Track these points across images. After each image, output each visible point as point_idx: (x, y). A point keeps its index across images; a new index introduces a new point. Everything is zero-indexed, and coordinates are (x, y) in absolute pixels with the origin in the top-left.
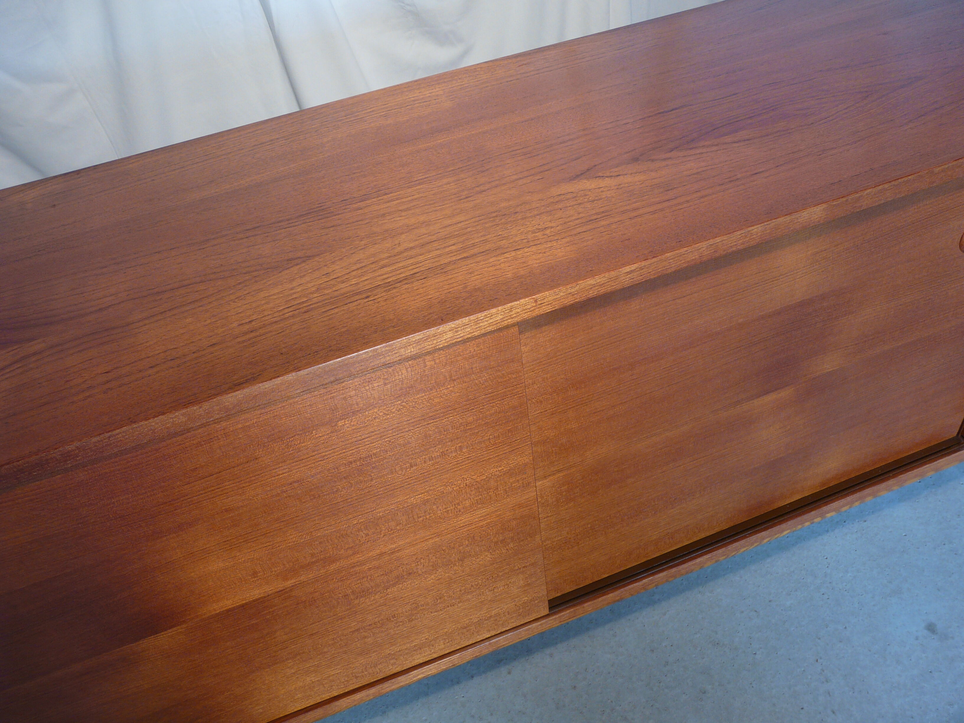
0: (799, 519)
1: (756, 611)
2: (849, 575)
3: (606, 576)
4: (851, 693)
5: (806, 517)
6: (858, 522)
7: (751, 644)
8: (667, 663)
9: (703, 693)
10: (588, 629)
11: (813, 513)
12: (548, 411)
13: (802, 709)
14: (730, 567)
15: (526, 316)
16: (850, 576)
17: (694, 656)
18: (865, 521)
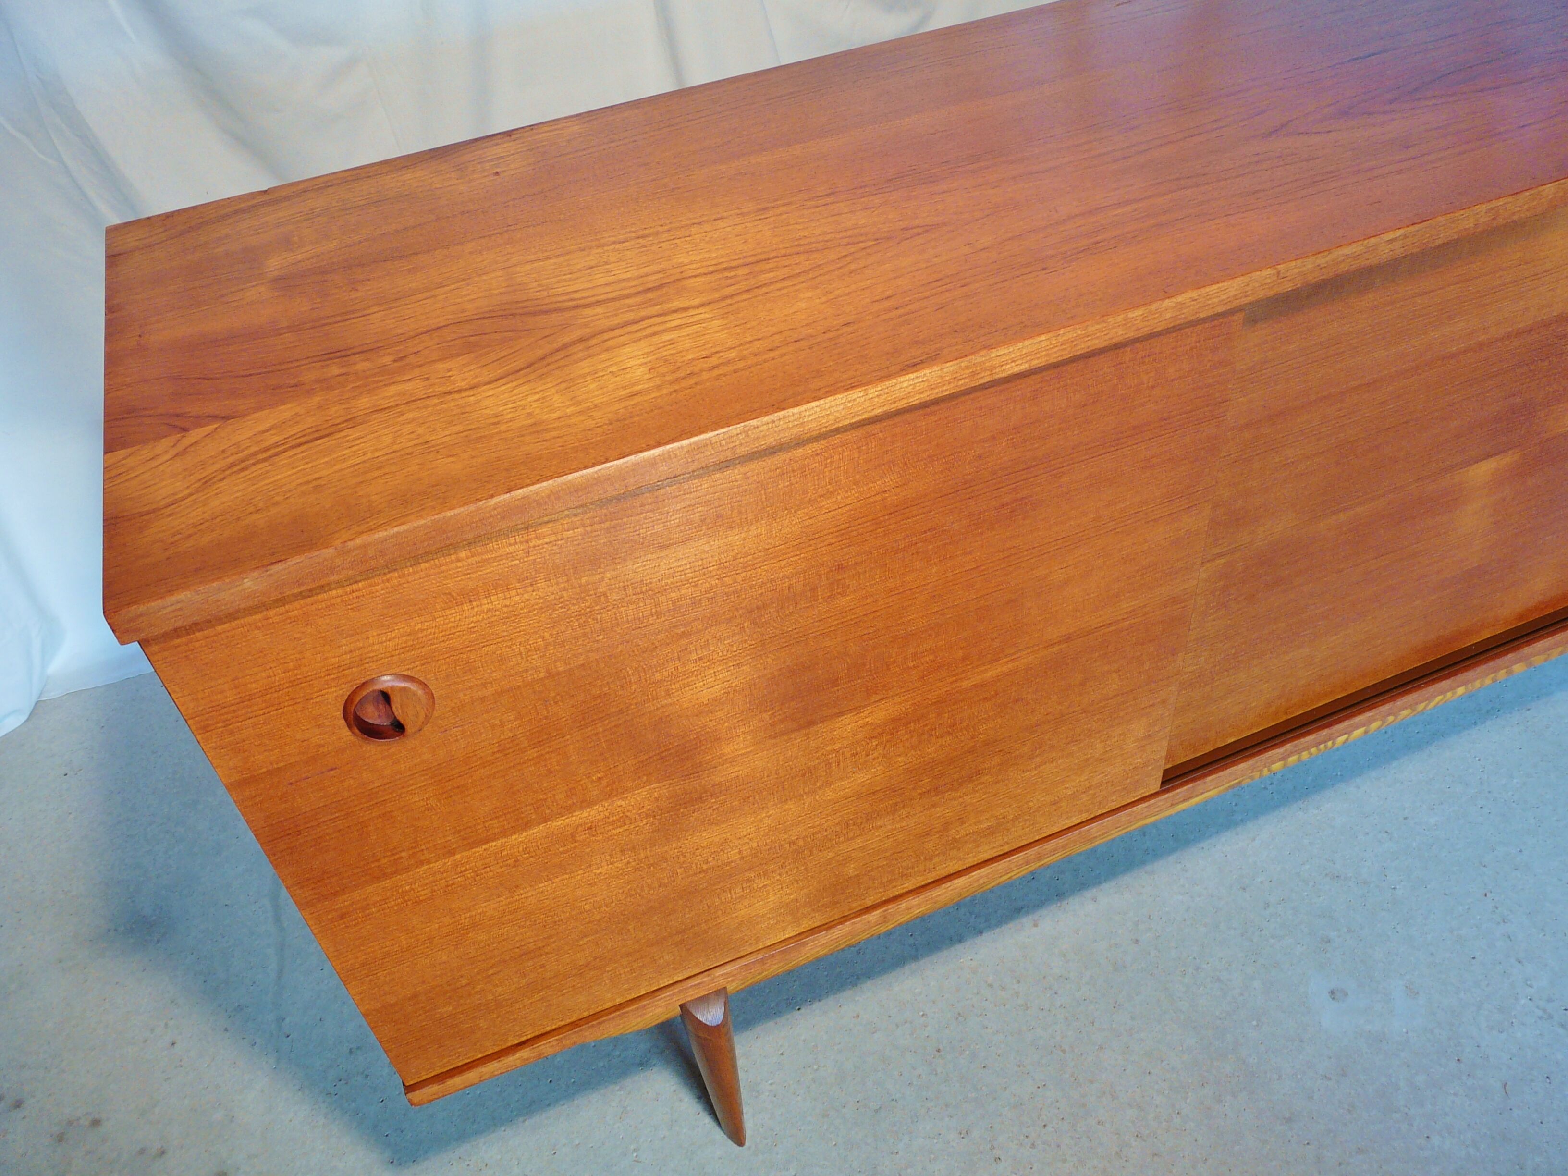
0: (1492, 664)
1: (1386, 832)
2: (1515, 781)
3: (1232, 740)
4: (1540, 936)
5: (1499, 662)
6: (1518, 710)
7: (1386, 876)
8: (1267, 905)
9: (1327, 943)
10: (1143, 863)
11: (1510, 656)
12: (1232, 456)
13: (1474, 958)
14: (1339, 774)
15: (1261, 294)
16: (1517, 783)
17: (1306, 894)
18: (1529, 710)
